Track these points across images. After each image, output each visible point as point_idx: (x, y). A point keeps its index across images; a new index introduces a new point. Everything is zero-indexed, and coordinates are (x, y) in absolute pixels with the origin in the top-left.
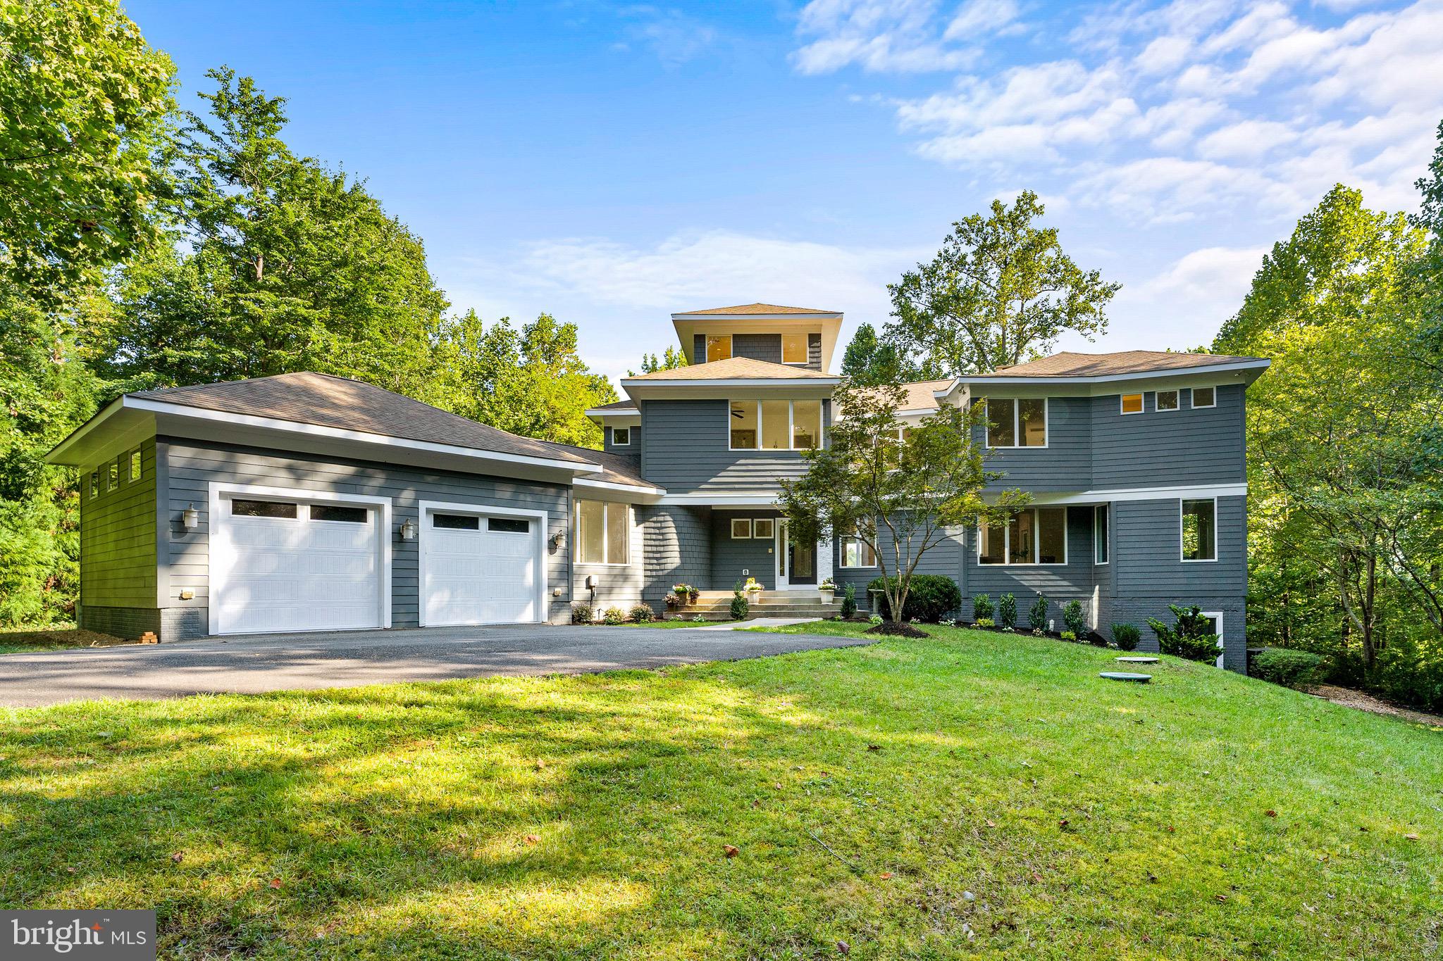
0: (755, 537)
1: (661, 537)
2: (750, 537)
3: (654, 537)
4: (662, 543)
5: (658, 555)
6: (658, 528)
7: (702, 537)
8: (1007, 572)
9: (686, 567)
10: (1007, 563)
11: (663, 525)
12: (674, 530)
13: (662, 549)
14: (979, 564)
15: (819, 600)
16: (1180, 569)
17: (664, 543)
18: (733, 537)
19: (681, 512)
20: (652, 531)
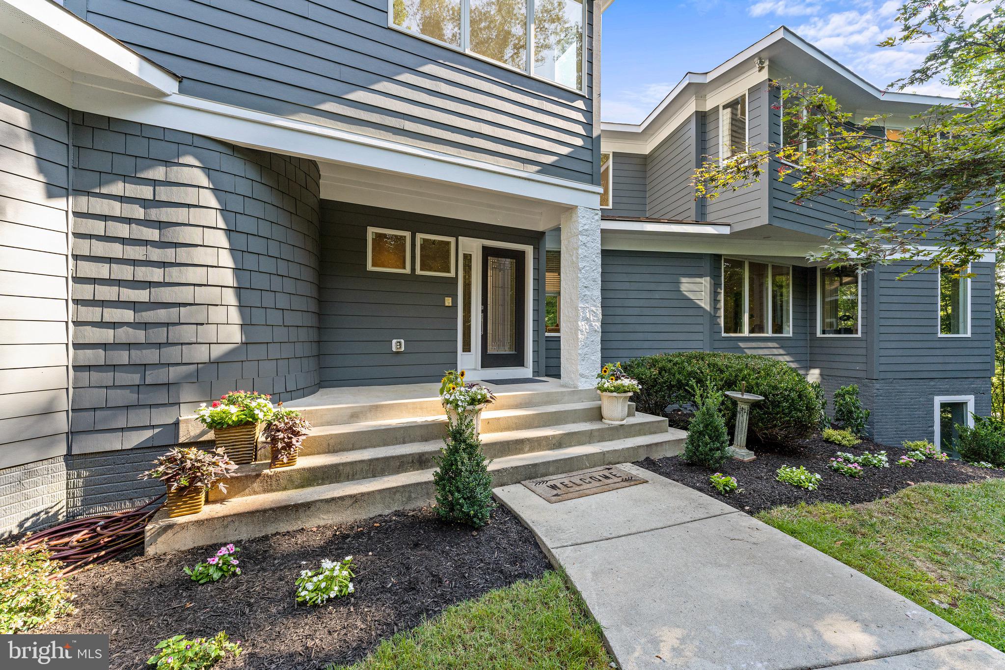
0: (418, 272)
1: (153, 234)
2: (408, 270)
3: (123, 231)
4: (156, 254)
5: (142, 295)
6: (144, 203)
7: (300, 256)
8: (742, 345)
9: (264, 335)
10: (746, 333)
11: (164, 194)
12: (215, 218)
13: (156, 274)
14: (724, 335)
16: (938, 345)
17: (169, 255)
18: (370, 267)
19: (236, 165)
20: (116, 209)
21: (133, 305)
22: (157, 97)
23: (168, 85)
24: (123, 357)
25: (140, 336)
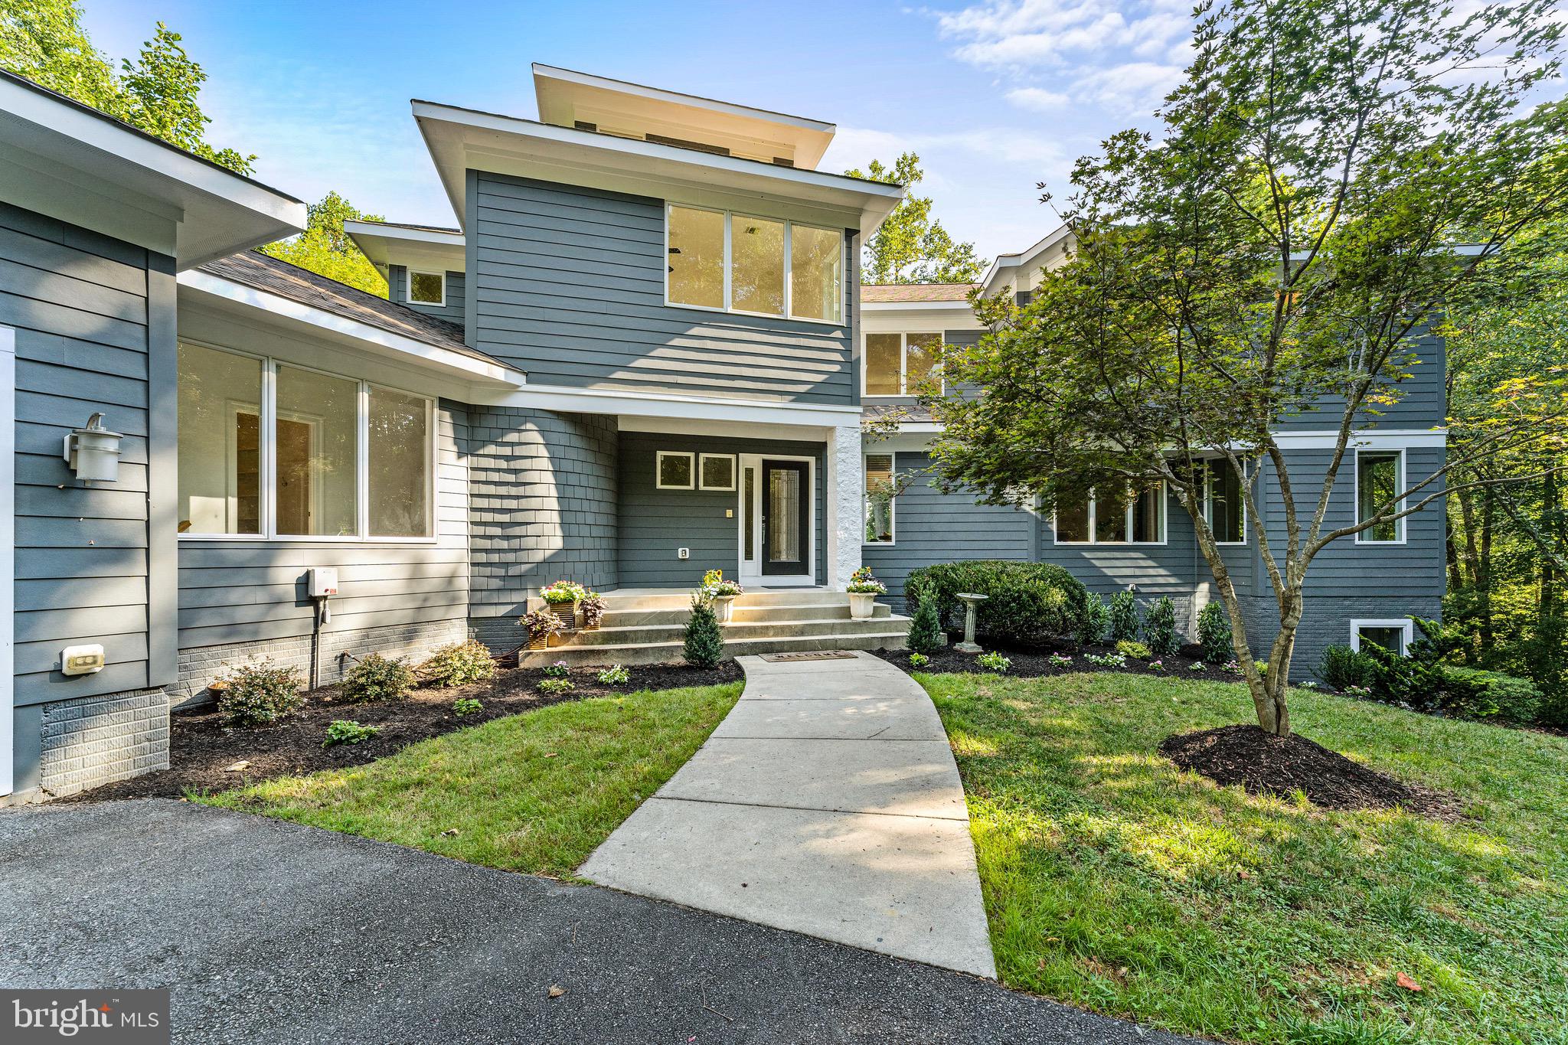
0: (702, 487)
1: (511, 478)
2: (692, 487)
3: (495, 477)
4: (514, 491)
5: (505, 518)
6: (507, 458)
7: (603, 484)
8: (1086, 555)
9: (577, 543)
10: (1092, 540)
11: (519, 451)
12: (546, 464)
13: (513, 504)
14: (1056, 543)
15: (846, 612)
16: (1356, 554)
17: (520, 491)
18: (659, 486)
19: (561, 426)
20: (491, 463)
21: (501, 525)
22: (514, 388)
23: (518, 379)
24: (495, 558)
25: (505, 544)
